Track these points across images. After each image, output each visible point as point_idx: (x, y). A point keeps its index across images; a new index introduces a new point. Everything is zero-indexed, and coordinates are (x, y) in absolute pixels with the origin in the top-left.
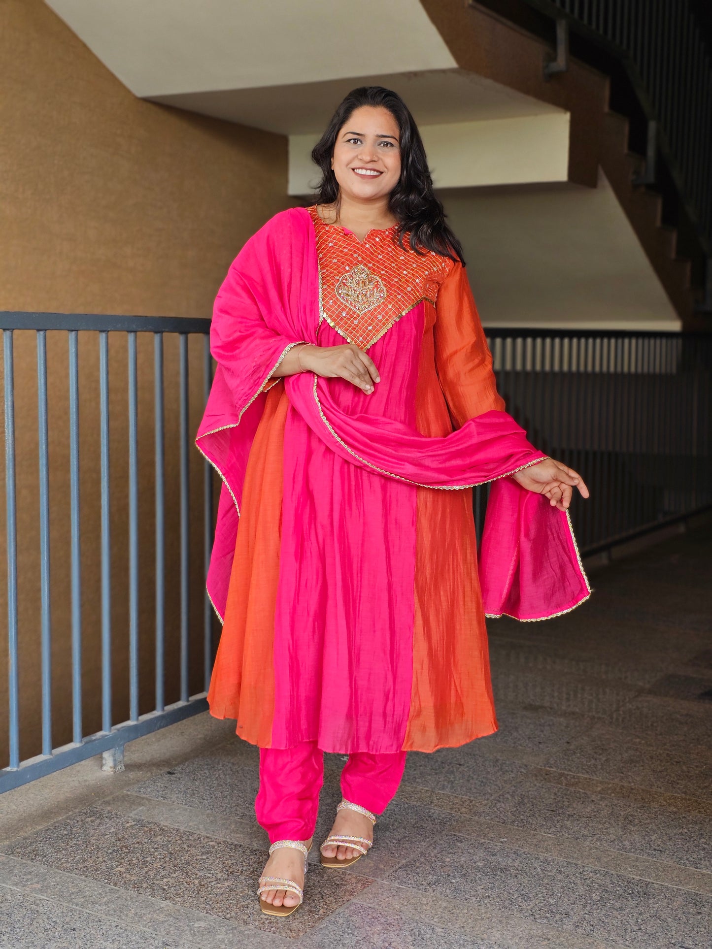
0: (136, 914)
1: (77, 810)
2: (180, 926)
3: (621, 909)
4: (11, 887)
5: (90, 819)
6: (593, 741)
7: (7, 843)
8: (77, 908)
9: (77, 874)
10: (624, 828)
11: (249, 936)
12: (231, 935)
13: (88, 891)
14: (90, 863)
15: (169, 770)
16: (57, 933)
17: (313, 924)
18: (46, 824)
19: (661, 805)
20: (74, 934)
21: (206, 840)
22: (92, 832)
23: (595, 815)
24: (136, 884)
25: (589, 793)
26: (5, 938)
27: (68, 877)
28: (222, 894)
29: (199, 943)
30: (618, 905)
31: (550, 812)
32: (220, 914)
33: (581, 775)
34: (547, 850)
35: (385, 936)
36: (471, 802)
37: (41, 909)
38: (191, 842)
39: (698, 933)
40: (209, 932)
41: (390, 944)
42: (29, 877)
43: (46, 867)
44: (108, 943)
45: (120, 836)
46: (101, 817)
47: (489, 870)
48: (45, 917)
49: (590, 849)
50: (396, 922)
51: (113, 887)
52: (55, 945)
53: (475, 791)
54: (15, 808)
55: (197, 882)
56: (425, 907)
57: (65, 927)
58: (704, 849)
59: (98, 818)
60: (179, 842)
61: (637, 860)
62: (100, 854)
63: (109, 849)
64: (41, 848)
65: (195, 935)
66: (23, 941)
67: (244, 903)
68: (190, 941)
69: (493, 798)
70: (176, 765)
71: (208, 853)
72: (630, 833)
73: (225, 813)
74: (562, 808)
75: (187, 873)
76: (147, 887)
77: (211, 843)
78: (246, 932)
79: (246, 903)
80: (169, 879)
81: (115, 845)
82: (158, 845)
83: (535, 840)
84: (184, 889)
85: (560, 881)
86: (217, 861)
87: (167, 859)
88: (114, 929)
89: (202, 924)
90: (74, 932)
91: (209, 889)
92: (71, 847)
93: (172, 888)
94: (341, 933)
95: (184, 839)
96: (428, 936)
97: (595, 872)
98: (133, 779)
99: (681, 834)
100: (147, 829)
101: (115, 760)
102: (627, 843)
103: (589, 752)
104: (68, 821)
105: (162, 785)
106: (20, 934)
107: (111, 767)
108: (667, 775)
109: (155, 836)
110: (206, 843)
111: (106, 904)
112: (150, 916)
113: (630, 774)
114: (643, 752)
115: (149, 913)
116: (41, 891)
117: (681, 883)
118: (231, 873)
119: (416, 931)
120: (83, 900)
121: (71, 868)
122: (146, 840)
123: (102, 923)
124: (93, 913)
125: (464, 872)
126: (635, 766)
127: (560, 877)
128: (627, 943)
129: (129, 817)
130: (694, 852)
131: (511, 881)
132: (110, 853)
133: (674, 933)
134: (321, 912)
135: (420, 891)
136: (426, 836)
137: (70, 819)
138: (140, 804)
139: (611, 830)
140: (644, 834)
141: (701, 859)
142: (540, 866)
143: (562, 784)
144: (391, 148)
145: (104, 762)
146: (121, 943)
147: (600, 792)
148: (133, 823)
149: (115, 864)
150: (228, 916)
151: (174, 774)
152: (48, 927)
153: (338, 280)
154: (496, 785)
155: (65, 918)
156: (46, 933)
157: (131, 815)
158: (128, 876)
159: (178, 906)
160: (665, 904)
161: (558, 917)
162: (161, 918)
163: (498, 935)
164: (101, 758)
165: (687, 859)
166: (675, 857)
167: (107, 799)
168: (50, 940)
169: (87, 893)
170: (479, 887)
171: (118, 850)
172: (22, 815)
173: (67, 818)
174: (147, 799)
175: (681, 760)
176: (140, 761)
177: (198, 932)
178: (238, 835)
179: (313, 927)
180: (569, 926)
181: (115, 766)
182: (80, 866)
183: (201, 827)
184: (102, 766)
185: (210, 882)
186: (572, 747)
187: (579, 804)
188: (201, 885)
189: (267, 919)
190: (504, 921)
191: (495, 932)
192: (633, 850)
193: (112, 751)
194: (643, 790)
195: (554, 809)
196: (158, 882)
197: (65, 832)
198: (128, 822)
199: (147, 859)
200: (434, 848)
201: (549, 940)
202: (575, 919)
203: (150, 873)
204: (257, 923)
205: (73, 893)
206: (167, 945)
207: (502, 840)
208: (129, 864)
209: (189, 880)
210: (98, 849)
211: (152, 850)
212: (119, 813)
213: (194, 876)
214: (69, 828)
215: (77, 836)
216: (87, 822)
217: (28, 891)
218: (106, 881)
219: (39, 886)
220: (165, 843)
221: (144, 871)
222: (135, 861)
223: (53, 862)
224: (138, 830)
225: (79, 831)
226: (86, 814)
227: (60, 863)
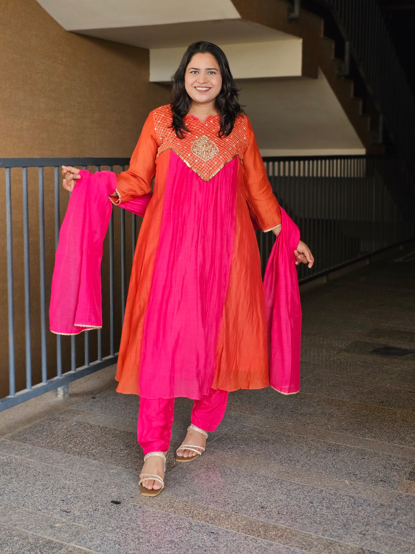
0: (80, 467)
1: (46, 418)
2: (103, 472)
3: (325, 458)
4: (15, 457)
5: (53, 422)
6: (315, 376)
7: (10, 435)
8: (50, 465)
9: (48, 449)
10: (329, 419)
12: (129, 476)
14: (55, 443)
15: (93, 396)
16: (40, 477)
17: (171, 469)
18: (30, 425)
19: (347, 408)
20: (49, 477)
21: (114, 431)
23: (314, 413)
24: (79, 453)
25: (311, 402)
26: (14, 480)
27: (44, 450)
28: (124, 456)
30: (324, 456)
31: (291, 412)
32: (123, 466)
33: (308, 393)
34: (289, 431)
35: (207, 474)
36: (251, 408)
37: (31, 466)
38: (106, 432)
39: (362, 468)
40: (118, 475)
41: (209, 478)
42: (24, 451)
43: (31, 446)
44: (67, 481)
45: (69, 430)
46: (58, 420)
47: (259, 441)
48: (33, 470)
49: (311, 430)
50: (213, 467)
51: (68, 455)
52: (40, 483)
53: (253, 403)
54: (13, 417)
55: (110, 451)
56: (227, 460)
57: (44, 474)
58: (368, 428)
59: (57, 421)
60: (100, 432)
61: (334, 434)
62: (59, 439)
63: (64, 436)
64: (28, 437)
65: (111, 476)
66: (23, 481)
67: (135, 460)
69: (262, 406)
70: (96, 394)
71: (115, 437)
72: (331, 422)
73: (123, 417)
74: (297, 410)
75: (105, 447)
76: (85, 454)
77: (117, 432)
78: (137, 474)
79: (136, 460)
80: (96, 450)
81: (67, 434)
82: (89, 434)
83: (283, 426)
84: (104, 455)
85: (295, 445)
86: (120, 441)
87: (95, 440)
88: (70, 474)
89: (114, 471)
91: (117, 454)
92: (44, 436)
93: (98, 454)
94: (185, 473)
95: (103, 430)
96: (229, 473)
97: (313, 441)
98: (74, 401)
99: (357, 421)
100: (83, 426)
101: (64, 392)
102: (329, 426)
103: (312, 382)
104: (41, 423)
105: (90, 404)
106: (22, 478)
107: (62, 396)
108: (352, 393)
109: (88, 429)
110: (114, 432)
111: (64, 463)
112: (87, 468)
113: (333, 392)
114: (340, 381)
115: (87, 467)
116: (30, 457)
117: (355, 445)
118: (128, 446)
119: (222, 471)
120: (52, 461)
121: (45, 446)
122: (83, 431)
123: (63, 472)
124: (58, 467)
125: (247, 442)
126: (336, 388)
127: (295, 443)
128: (327, 473)
129: (73, 420)
130: (363, 430)
131: (270, 446)
132: (65, 438)
133: (350, 468)
134: (175, 463)
135: (225, 452)
136: (227, 426)
137: (43, 422)
138: (79, 414)
139: (322, 420)
140: (338, 422)
141: (366, 433)
142: (285, 438)
143: (298, 399)
144: (214, 74)
145: (58, 393)
146: (74, 481)
147: (317, 402)
148: (76, 423)
149: (67, 443)
150: (127, 467)
151: (95, 398)
152: (36, 474)
153: (192, 144)
154: (264, 399)
155: (44, 470)
156: (35, 477)
157: (74, 419)
158: (75, 449)
159: (101, 463)
160: (347, 455)
161: (293, 462)
162: (93, 468)
163: (263, 472)
164: (57, 391)
165: (359, 433)
166: (353, 432)
167: (61, 411)
168: (37, 480)
169: (54, 458)
170: (254, 450)
171: (68, 437)
172: (16, 421)
173: (41, 422)
174: (82, 411)
175: (359, 385)
176: (77, 392)
177: (113, 474)
178: (131, 428)
179: (170, 471)
180: (298, 466)
181: (64, 395)
182: (49, 445)
183: (111, 424)
184: (57, 395)
185: (117, 451)
186: (304, 380)
187: (306, 408)
188: (112, 452)
190: (267, 465)
191: (262, 470)
192: (332, 430)
193: (62, 387)
194: (339, 400)
195: (293, 411)
196: (90, 452)
197: (40, 429)
198: (73, 423)
199: (84, 441)
200: (232, 431)
201: (289, 473)
202: (302, 463)
203: (86, 447)
205: (47, 458)
207: (266, 426)
208: (75, 443)
209: (106, 450)
210: (58, 436)
211: (87, 436)
212: (68, 419)
213: (109, 448)
214: (42, 427)
215: (46, 430)
216: (51, 423)
217: (23, 457)
218: (64, 452)
219: (29, 455)
220: (93, 433)
221: (83, 447)
222: (78, 442)
223: (35, 443)
224: (78, 427)
225: (47, 428)
226: (50, 419)
227: (39, 444)
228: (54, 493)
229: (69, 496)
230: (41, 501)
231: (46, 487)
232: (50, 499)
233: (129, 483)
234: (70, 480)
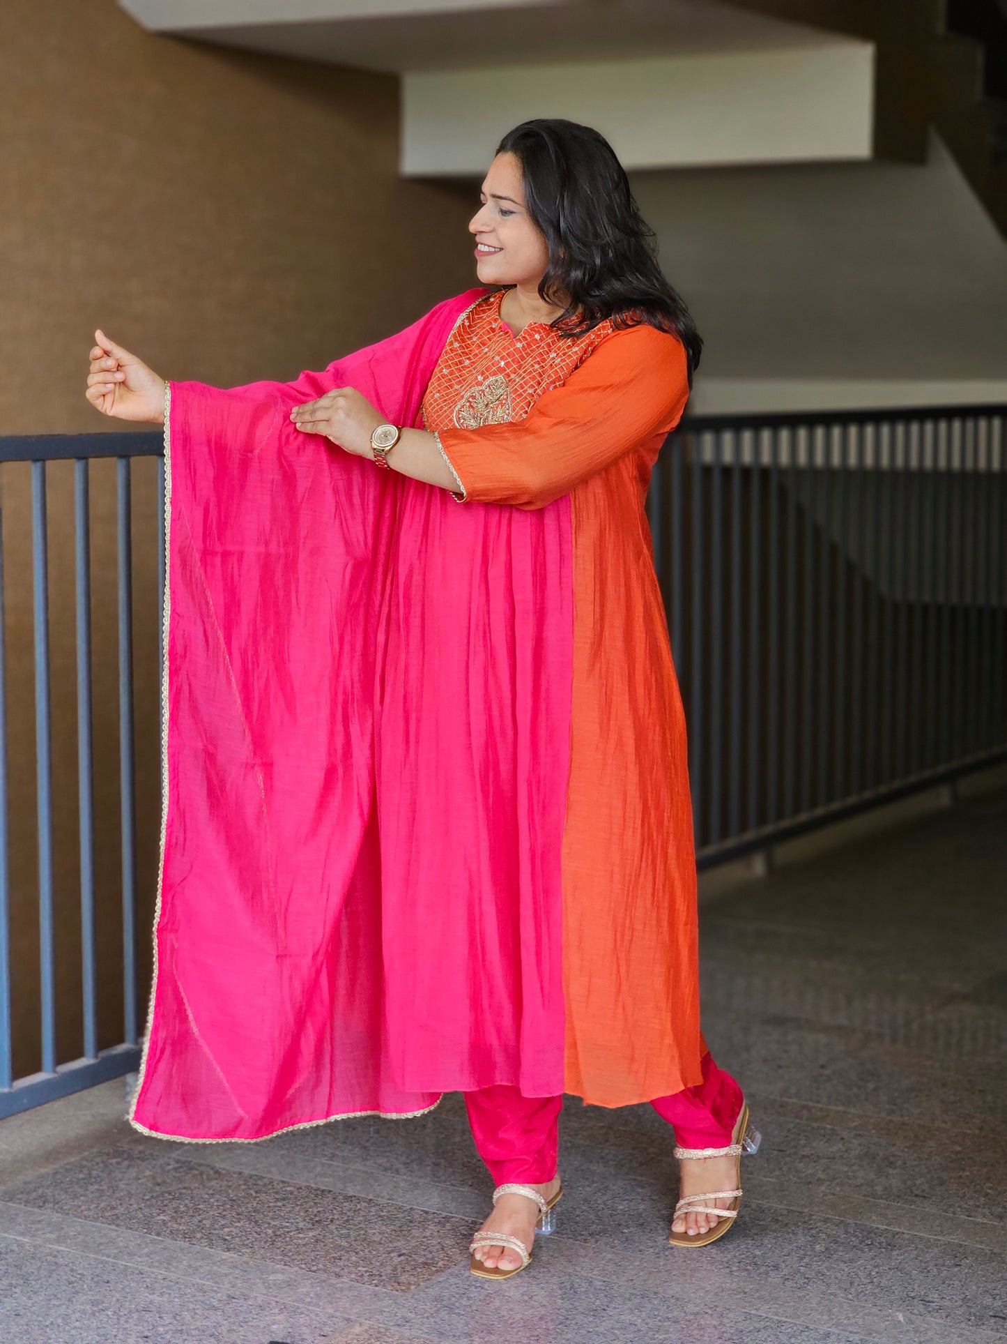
0: (190, 1266)
1: (95, 1150)
2: (250, 1279)
3: (851, 1261)
4: (18, 1238)
5: (114, 1161)
6: (861, 1064)
8: (110, 1259)
9: (104, 1223)
10: (880, 1170)
11: (342, 1290)
12: (318, 1288)
13: (122, 1241)
14: (121, 1210)
16: (85, 1286)
17: (429, 1277)
18: (55, 1167)
19: (940, 1144)
21: (281, 1185)
22: (120, 1176)
23: (841, 1156)
24: (186, 1234)
25: (838, 1129)
26: (17, 1290)
27: (93, 1226)
28: (304, 1245)
29: (275, 1296)
30: (848, 1257)
32: (303, 1266)
33: (833, 1107)
37: (60, 1261)
38: (259, 1187)
39: (949, 1286)
40: (289, 1285)
42: (39, 1226)
43: (60, 1215)
44: (155, 1296)
45: (159, 1180)
46: (130, 1158)
48: (67, 1269)
49: (825, 1195)
50: (542, 1275)
51: (156, 1237)
54: (7, 1146)
55: (270, 1231)
56: (582, 1259)
57: (96, 1279)
59: (126, 1159)
60: (243, 1187)
61: (888, 1207)
62: (133, 1201)
63: (144, 1195)
64: (50, 1194)
65: (271, 1288)
66: (43, 1294)
67: (335, 1255)
68: (264, 1294)
71: (284, 1199)
72: (886, 1177)
74: (795, 1147)
75: (256, 1222)
76: (202, 1238)
77: (288, 1189)
78: (338, 1286)
79: (339, 1254)
80: (232, 1229)
81: (152, 1191)
82: (214, 1190)
84: (254, 1240)
85: (775, 1231)
86: (297, 1209)
87: (228, 1206)
88: (162, 1281)
89: (280, 1277)
90: (108, 1284)
91: (288, 1239)
92: (92, 1192)
93: (237, 1239)
94: (466, 1286)
95: (250, 1184)
96: (584, 1289)
97: (826, 1221)
99: (960, 1177)
102: (878, 1188)
103: (852, 1078)
104: (84, 1163)
106: (37, 1286)
108: (960, 1107)
109: (209, 1180)
110: (281, 1188)
111: (148, 1255)
112: (208, 1268)
113: (906, 1105)
114: (933, 1078)
115: (207, 1266)
116: (58, 1241)
117: (942, 1233)
118: (317, 1221)
119: (568, 1284)
120: (116, 1251)
121: (95, 1216)
122: (197, 1185)
123: (144, 1276)
124: (132, 1265)
125: (641, 1221)
126: (917, 1096)
127: (775, 1226)
128: (850, 1296)
129: (169, 1158)
130: (971, 1198)
132: (148, 1200)
133: (916, 1286)
134: (440, 1264)
135: (578, 1242)
136: (593, 1181)
137: (87, 1160)
139: (861, 1174)
140: (906, 1178)
142: (750, 1214)
143: (801, 1119)
146: (173, 1296)
147: (855, 1128)
148: (176, 1165)
149: (155, 1212)
150: (314, 1268)
152: (73, 1279)
155: (94, 1270)
156: (70, 1286)
157: (173, 1155)
158: (175, 1225)
159: (245, 1258)
160: (913, 1256)
161: (763, 1269)
162: (224, 1270)
163: (678, 1288)
164: (123, 1083)
165: (960, 1207)
166: (943, 1204)
168: (77, 1292)
169: (121, 1244)
170: (660, 1238)
171: (158, 1197)
172: (16, 1156)
173: (82, 1159)
175: (987, 1088)
177: (275, 1285)
178: (326, 1180)
179: (428, 1279)
180: (775, 1279)
182: (107, 1214)
183: (273, 1169)
185: (288, 1232)
186: (827, 1072)
187: (821, 1142)
188: (275, 1235)
189: (367, 1271)
190: (689, 1273)
192: (885, 1196)
194: (919, 1126)
196: (216, 1232)
197: (81, 1176)
198: (169, 1165)
199: (200, 1207)
200: (604, 1194)
201: (745, 1293)
202: (786, 1272)
203: (204, 1222)
204: (353, 1276)
205: (101, 1244)
206: (234, 1298)
208: (176, 1212)
209: (259, 1230)
210: (130, 1195)
211: (207, 1196)
212: (156, 1153)
213: (266, 1226)
214: (85, 1171)
215: (99, 1179)
216: (111, 1164)
217: (39, 1241)
218: (145, 1230)
219: (54, 1236)
220: (223, 1188)
221: (196, 1220)
222: (182, 1208)
223: (69, 1210)
224: (183, 1174)
225: (101, 1174)
226: (108, 1154)
227: (79, 1211)
228: (122, 1322)
229: (161, 1329)
230: (90, 1337)
231: (100, 1307)
232: (113, 1333)
233: (317, 1305)
234: (162, 1294)
